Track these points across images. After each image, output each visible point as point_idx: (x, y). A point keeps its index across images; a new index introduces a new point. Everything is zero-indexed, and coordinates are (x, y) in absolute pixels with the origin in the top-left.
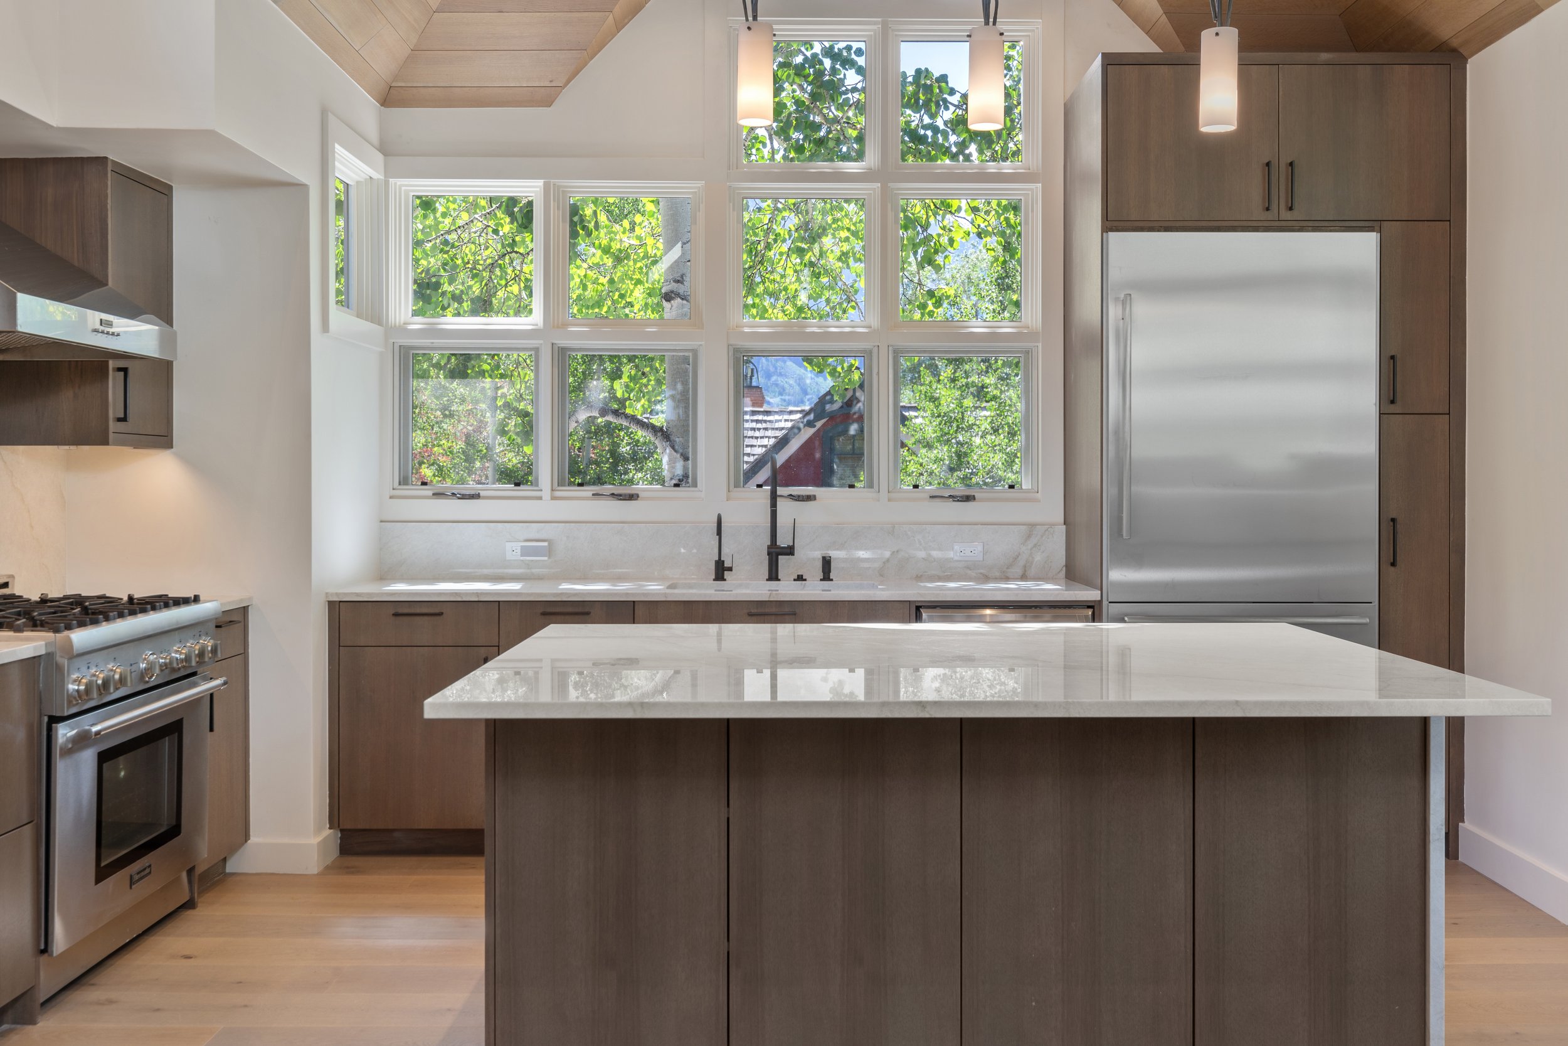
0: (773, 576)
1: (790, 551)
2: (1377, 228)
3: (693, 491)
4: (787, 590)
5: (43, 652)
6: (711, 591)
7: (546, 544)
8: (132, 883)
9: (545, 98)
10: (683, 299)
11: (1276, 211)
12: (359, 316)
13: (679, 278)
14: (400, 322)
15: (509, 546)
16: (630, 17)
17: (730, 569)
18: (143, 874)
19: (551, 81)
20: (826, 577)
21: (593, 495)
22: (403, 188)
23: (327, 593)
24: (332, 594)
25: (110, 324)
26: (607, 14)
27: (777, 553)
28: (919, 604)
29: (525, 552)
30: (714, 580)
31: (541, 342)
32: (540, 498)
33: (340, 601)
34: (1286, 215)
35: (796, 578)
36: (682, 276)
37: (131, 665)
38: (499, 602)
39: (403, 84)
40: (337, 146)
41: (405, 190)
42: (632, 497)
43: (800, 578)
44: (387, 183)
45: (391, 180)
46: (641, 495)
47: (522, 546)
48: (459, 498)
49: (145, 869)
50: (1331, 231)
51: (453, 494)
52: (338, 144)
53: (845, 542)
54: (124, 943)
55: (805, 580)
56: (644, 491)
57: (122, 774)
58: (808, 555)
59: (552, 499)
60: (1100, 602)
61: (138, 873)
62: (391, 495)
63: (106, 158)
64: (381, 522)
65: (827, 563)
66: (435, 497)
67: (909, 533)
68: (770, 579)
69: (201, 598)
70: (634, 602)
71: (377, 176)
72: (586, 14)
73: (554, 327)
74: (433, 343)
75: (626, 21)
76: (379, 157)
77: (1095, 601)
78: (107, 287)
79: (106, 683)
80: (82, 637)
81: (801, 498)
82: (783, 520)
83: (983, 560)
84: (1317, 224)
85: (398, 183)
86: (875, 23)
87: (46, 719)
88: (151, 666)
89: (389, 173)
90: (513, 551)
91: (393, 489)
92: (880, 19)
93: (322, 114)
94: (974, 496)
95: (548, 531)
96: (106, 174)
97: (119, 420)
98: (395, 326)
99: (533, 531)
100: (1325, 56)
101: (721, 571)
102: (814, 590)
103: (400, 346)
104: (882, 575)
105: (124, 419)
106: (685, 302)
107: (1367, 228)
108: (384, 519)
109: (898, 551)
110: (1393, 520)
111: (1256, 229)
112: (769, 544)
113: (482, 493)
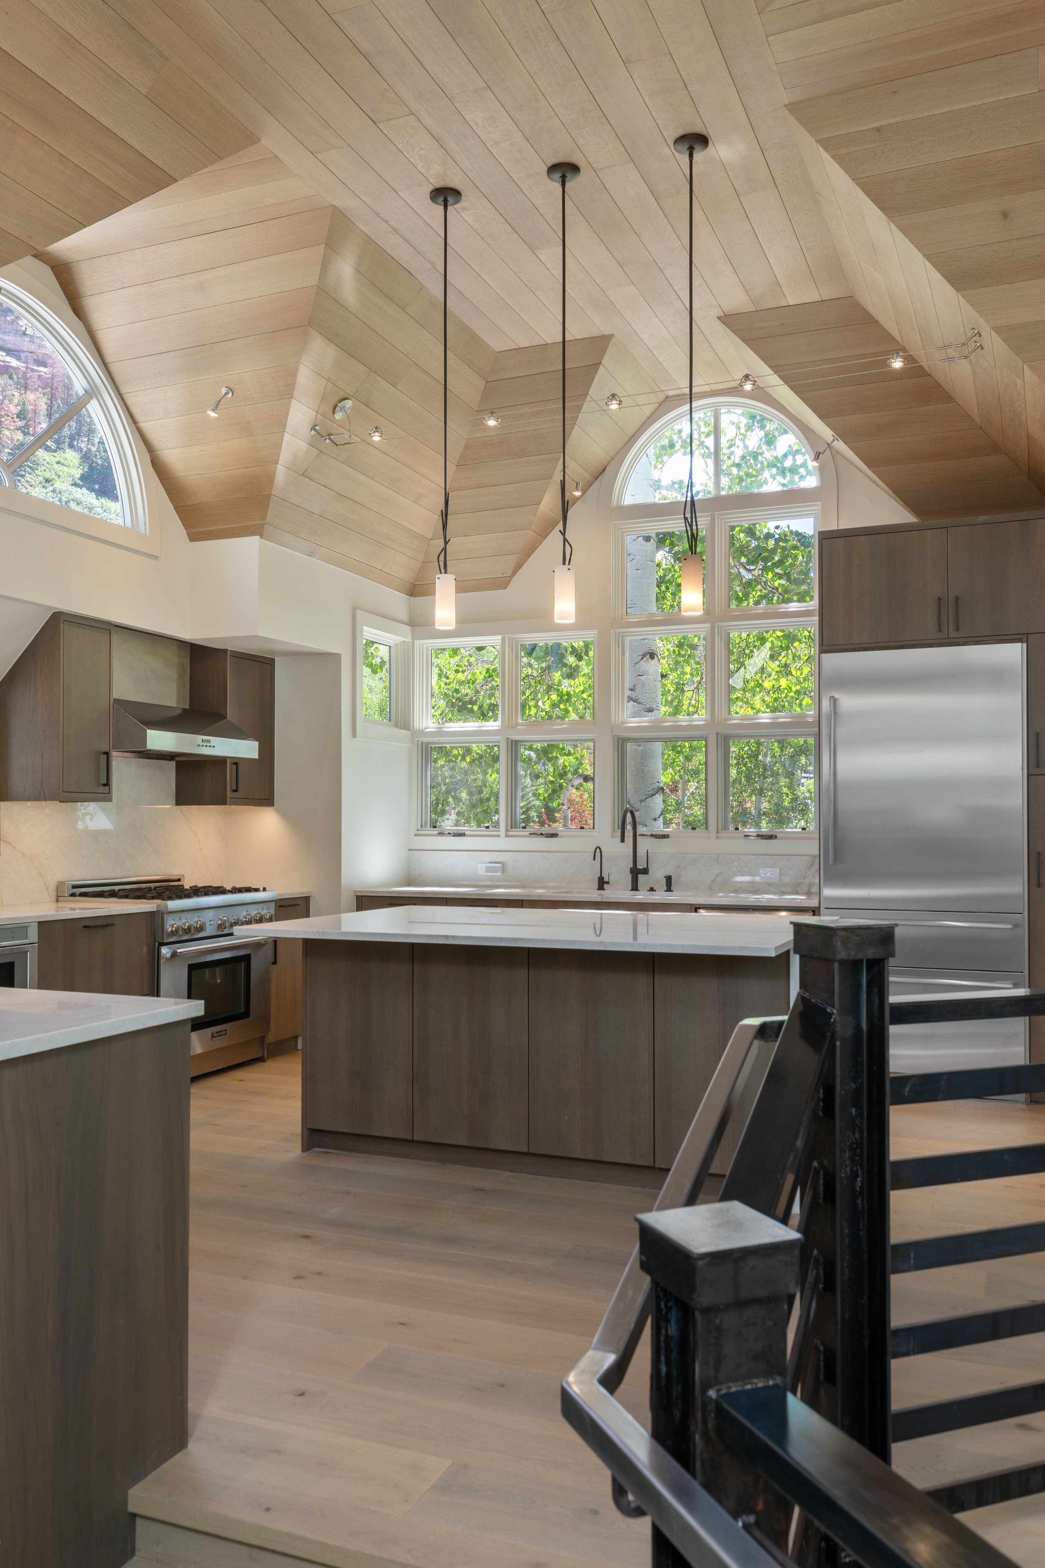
0: (635, 888)
1: (645, 871)
2: (1025, 639)
3: (592, 832)
4: (641, 896)
5: (155, 910)
6: (595, 895)
7: (500, 865)
8: (213, 1036)
9: (502, 583)
10: (634, 702)
11: (946, 632)
12: (396, 726)
13: (633, 688)
14: (422, 728)
15: (479, 865)
16: (551, 529)
17: (608, 883)
18: (220, 1034)
19: (503, 574)
20: (669, 889)
21: (530, 834)
22: (425, 645)
23: (355, 891)
24: (358, 891)
25: (209, 741)
26: (527, 531)
27: (637, 873)
28: (697, 906)
29: (488, 870)
30: (597, 890)
31: (500, 737)
32: (499, 836)
33: (363, 896)
34: (953, 634)
35: (649, 889)
36: (634, 686)
37: (210, 921)
38: (446, 898)
39: (421, 583)
40: (365, 628)
41: (426, 647)
42: (554, 835)
43: (652, 889)
44: (413, 643)
45: (416, 641)
46: (560, 834)
47: (486, 866)
48: (453, 836)
49: (222, 1031)
50: (988, 644)
51: (449, 833)
52: (365, 626)
53: (687, 866)
54: (212, 1070)
55: (655, 891)
56: (562, 832)
57: (219, 981)
58: (657, 874)
59: (506, 837)
60: (819, 908)
61: (217, 1033)
62: (416, 833)
63: (227, 649)
64: (409, 850)
65: (669, 879)
66: (439, 835)
67: (729, 860)
68: (632, 890)
69: (267, 889)
70: (522, 900)
71: (408, 639)
72: (515, 532)
73: (509, 727)
74: (439, 740)
75: (548, 531)
76: (408, 629)
77: (815, 907)
78: (226, 720)
79: (189, 928)
80: (173, 904)
81: (658, 837)
82: (641, 852)
83: (780, 880)
84: (977, 639)
85: (421, 643)
86: (707, 516)
87: (157, 944)
88: (224, 922)
89: (414, 637)
90: (481, 869)
91: (417, 830)
92: (710, 513)
93: (353, 611)
94: (776, 836)
95: (502, 857)
96: (227, 658)
97: (234, 791)
98: (419, 730)
99: (494, 857)
100: (982, 518)
101: (602, 883)
102: (660, 896)
103: (422, 742)
104: (710, 889)
105: (236, 791)
106: (635, 703)
107: (1016, 640)
108: (411, 848)
109: (721, 873)
110: (1039, 853)
111: (931, 645)
112: (632, 866)
113: (467, 833)
